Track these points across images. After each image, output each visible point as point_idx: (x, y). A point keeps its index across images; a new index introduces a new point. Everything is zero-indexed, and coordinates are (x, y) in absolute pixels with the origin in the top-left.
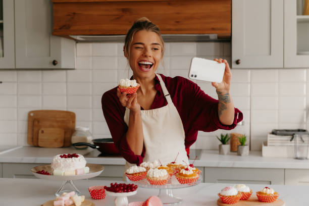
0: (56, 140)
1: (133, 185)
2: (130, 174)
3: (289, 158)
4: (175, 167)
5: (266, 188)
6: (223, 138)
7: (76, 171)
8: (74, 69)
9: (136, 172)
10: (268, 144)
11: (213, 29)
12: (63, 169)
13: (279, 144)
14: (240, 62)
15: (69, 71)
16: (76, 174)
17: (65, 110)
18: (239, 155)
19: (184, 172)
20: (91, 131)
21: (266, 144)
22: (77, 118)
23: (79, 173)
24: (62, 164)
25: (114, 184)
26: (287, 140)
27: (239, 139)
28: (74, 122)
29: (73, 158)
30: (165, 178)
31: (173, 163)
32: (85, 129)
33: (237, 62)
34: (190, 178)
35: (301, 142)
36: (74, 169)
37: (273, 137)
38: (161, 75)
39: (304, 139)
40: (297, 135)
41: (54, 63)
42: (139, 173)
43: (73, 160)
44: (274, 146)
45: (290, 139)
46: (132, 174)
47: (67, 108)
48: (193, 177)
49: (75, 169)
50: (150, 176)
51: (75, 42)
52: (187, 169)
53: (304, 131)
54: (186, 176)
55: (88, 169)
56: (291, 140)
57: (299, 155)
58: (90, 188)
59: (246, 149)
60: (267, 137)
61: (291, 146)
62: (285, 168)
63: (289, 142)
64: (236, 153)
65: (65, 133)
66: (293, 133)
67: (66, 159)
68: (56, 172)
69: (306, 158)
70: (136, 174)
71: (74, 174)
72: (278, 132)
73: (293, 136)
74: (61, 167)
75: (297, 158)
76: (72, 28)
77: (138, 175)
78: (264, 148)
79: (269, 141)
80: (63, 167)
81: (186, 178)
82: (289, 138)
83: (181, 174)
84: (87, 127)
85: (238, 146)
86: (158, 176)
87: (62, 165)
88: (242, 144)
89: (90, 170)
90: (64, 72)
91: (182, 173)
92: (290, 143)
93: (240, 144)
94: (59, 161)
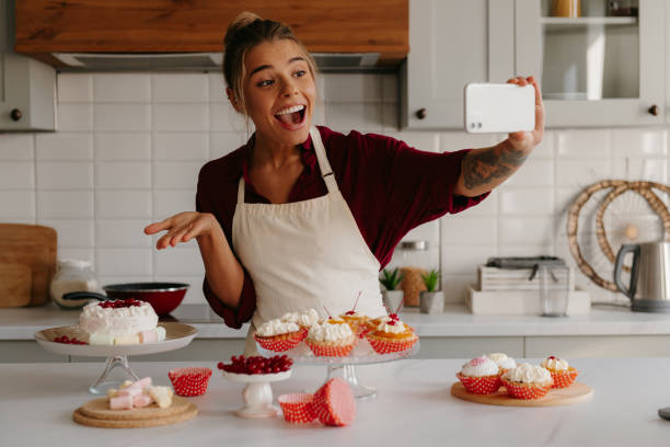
0: (12, 291)
1: (285, 356)
2: (267, 338)
3: (527, 314)
4: (356, 322)
5: (552, 358)
6: (390, 276)
7: (140, 335)
8: (52, 131)
9: (279, 333)
10: (484, 287)
11: (372, 42)
12: (112, 332)
13: (507, 287)
14: (425, 113)
15: (39, 136)
16: (141, 341)
17: (33, 223)
18: (424, 310)
19: (387, 329)
20: (93, 269)
21: (479, 288)
22: (61, 241)
23: (147, 340)
24: (107, 321)
25: (238, 358)
26: (523, 279)
27: (423, 277)
28: (53, 249)
29: (132, 307)
30: (350, 342)
31: (351, 313)
32: (82, 264)
33: (420, 114)
34: (402, 340)
35: (551, 281)
36: (135, 332)
37: (492, 273)
38: (321, 129)
39: (557, 276)
40: (545, 267)
41: (15, 115)
42: (287, 335)
43: (133, 312)
44: (494, 290)
45: (529, 275)
46: (273, 337)
47: (37, 219)
48: (408, 339)
49: (138, 331)
50: (317, 338)
51: (54, 73)
52: (391, 323)
53: (554, 259)
54: (391, 336)
55: (162, 332)
56: (531, 279)
57: (548, 309)
58: (172, 372)
59: (438, 300)
60: (479, 272)
61: (529, 290)
62: (524, 334)
63: (527, 281)
64: (418, 310)
65: (34, 274)
66: (534, 262)
67: (118, 309)
68: (95, 338)
69: (565, 315)
70: (280, 336)
71: (136, 340)
72: (504, 262)
73: (535, 268)
74: (107, 328)
75: (544, 315)
76: (59, 37)
77: (284, 338)
78: (476, 296)
79: (484, 282)
80: (110, 328)
81: (394, 341)
82: (525, 273)
83: (381, 333)
84: (85, 260)
85: (422, 294)
86: (334, 339)
87: (109, 324)
88: (430, 288)
89: (167, 335)
90: (30, 138)
91: (383, 332)
92: (527, 285)
93: (424, 288)
94: (101, 316)
